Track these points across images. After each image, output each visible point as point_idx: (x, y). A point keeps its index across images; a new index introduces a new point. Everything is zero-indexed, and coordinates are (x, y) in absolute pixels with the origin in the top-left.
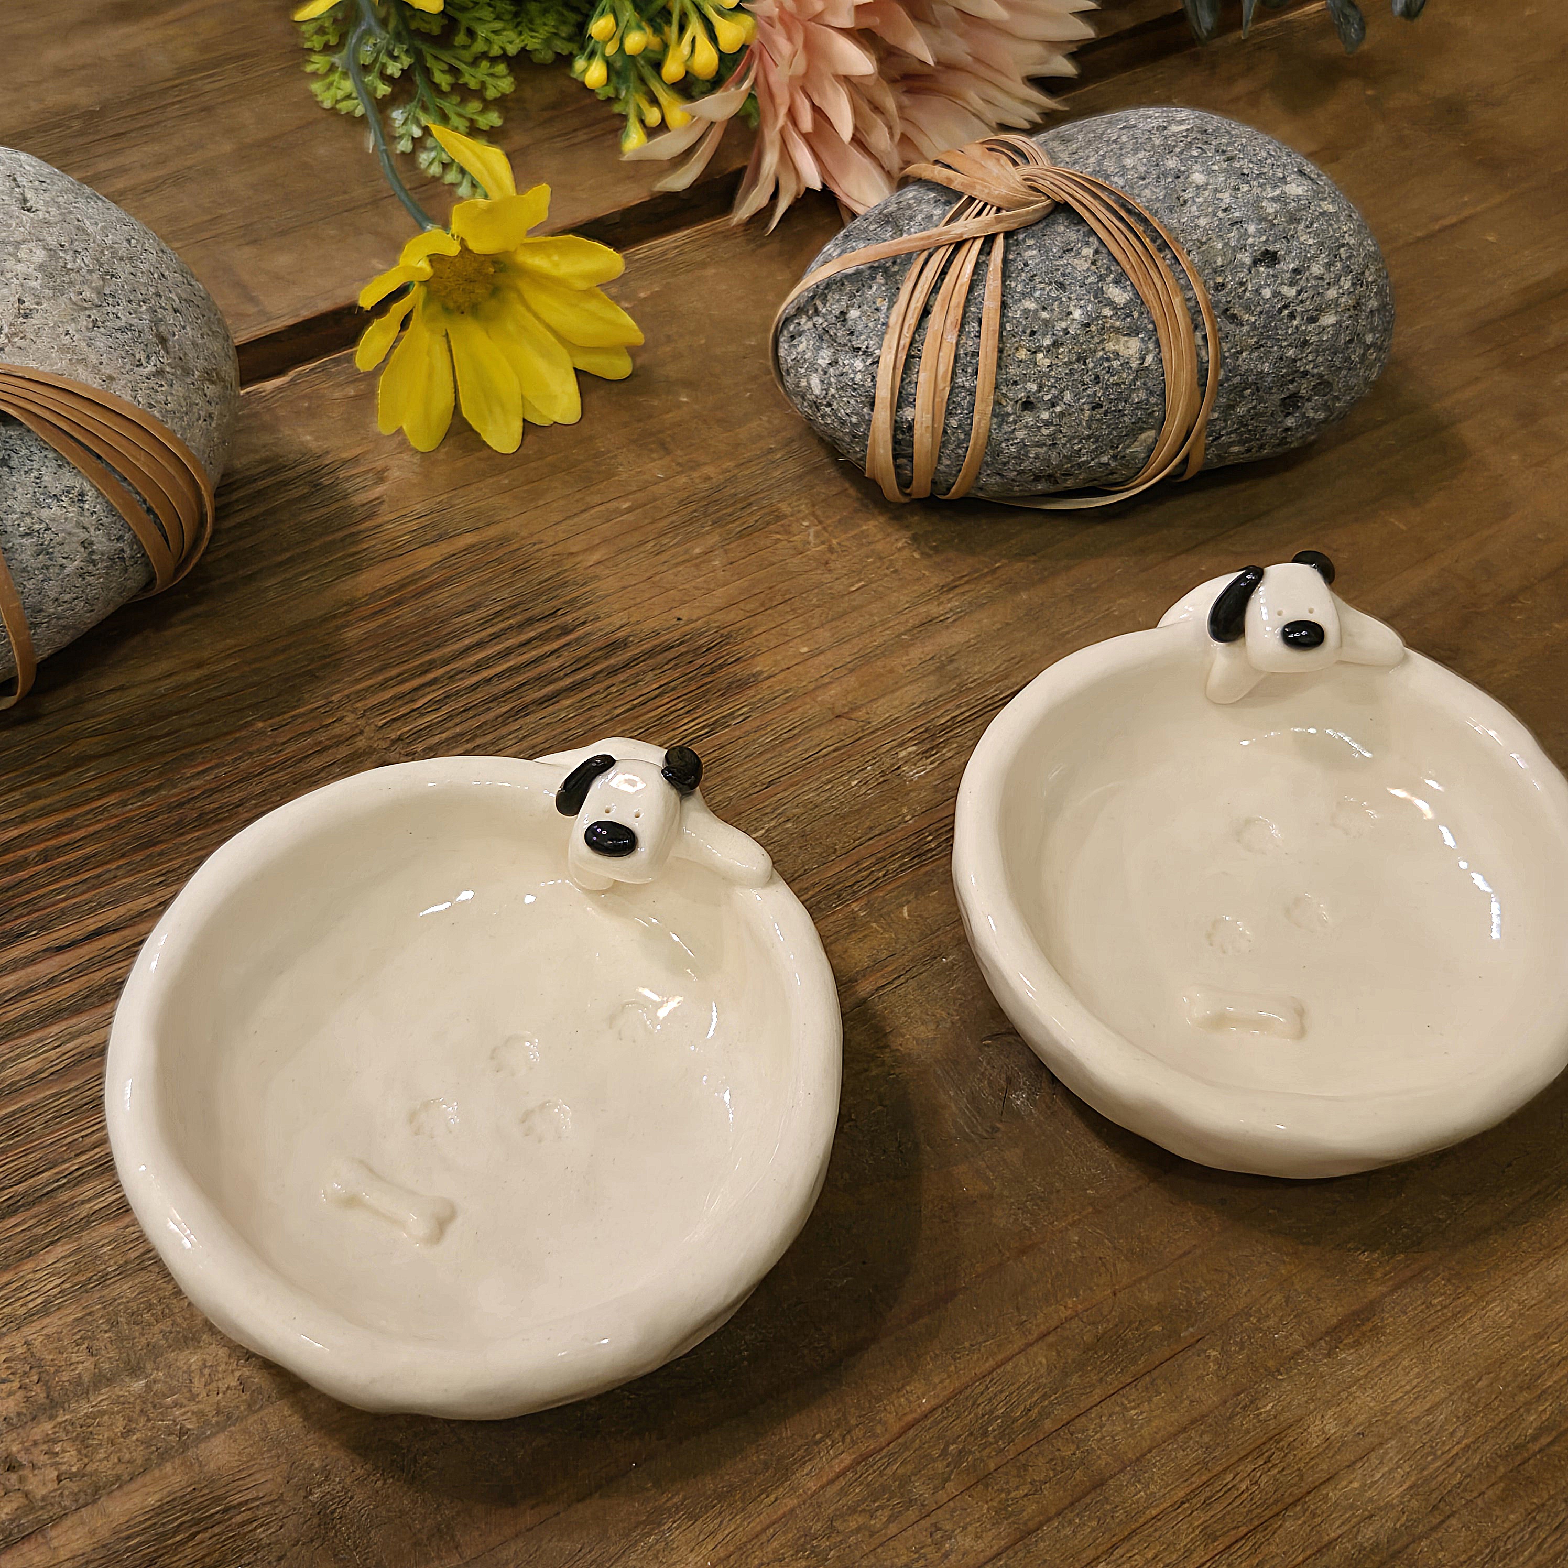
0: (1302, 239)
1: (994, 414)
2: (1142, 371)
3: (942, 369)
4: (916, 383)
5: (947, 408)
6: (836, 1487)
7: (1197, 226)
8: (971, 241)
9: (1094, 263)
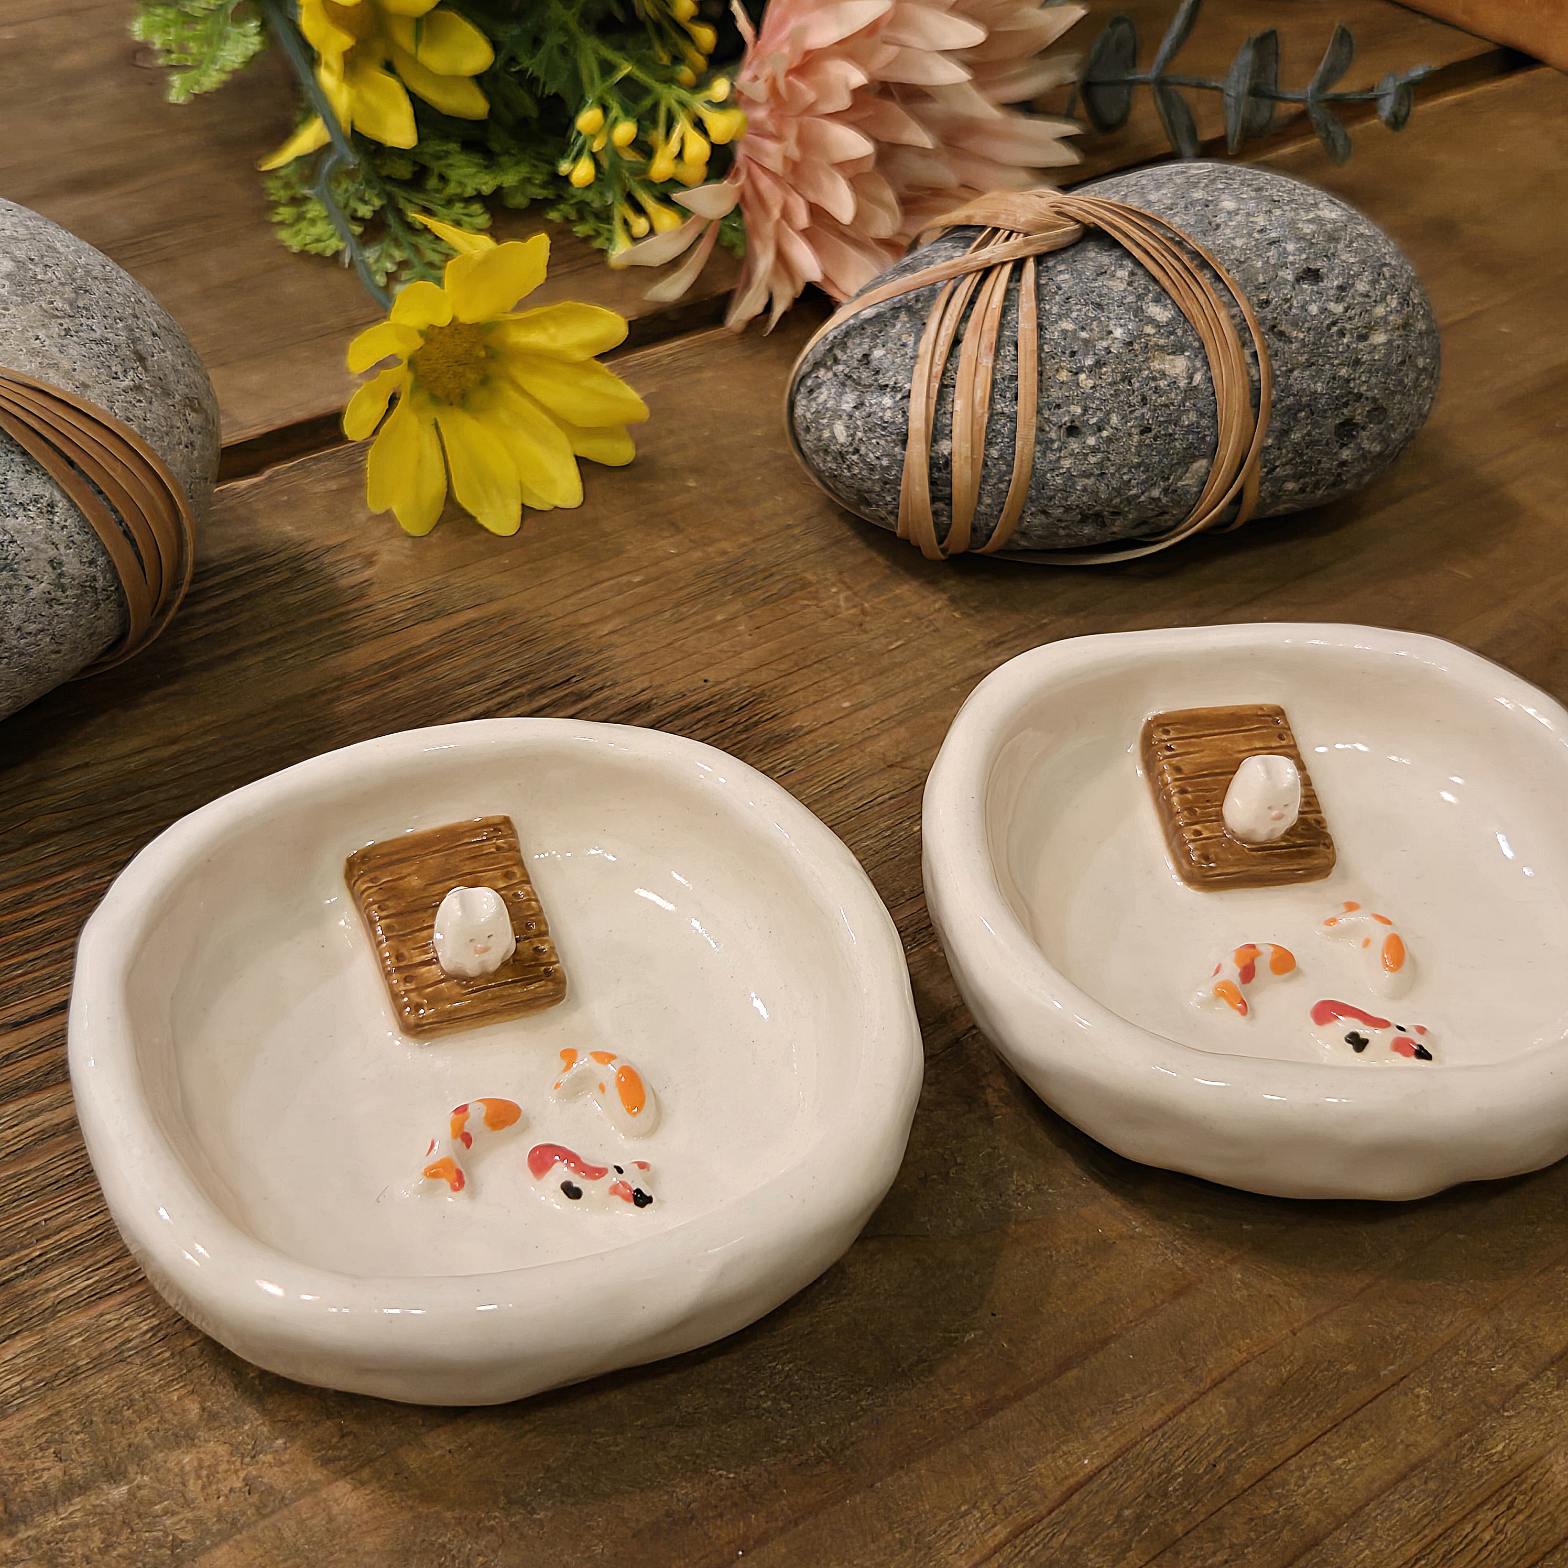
0: (1343, 258)
1: (1038, 442)
2: (1191, 390)
3: (979, 394)
4: (952, 413)
5: (986, 436)
7: (1234, 247)
8: (999, 268)
9: (1130, 284)
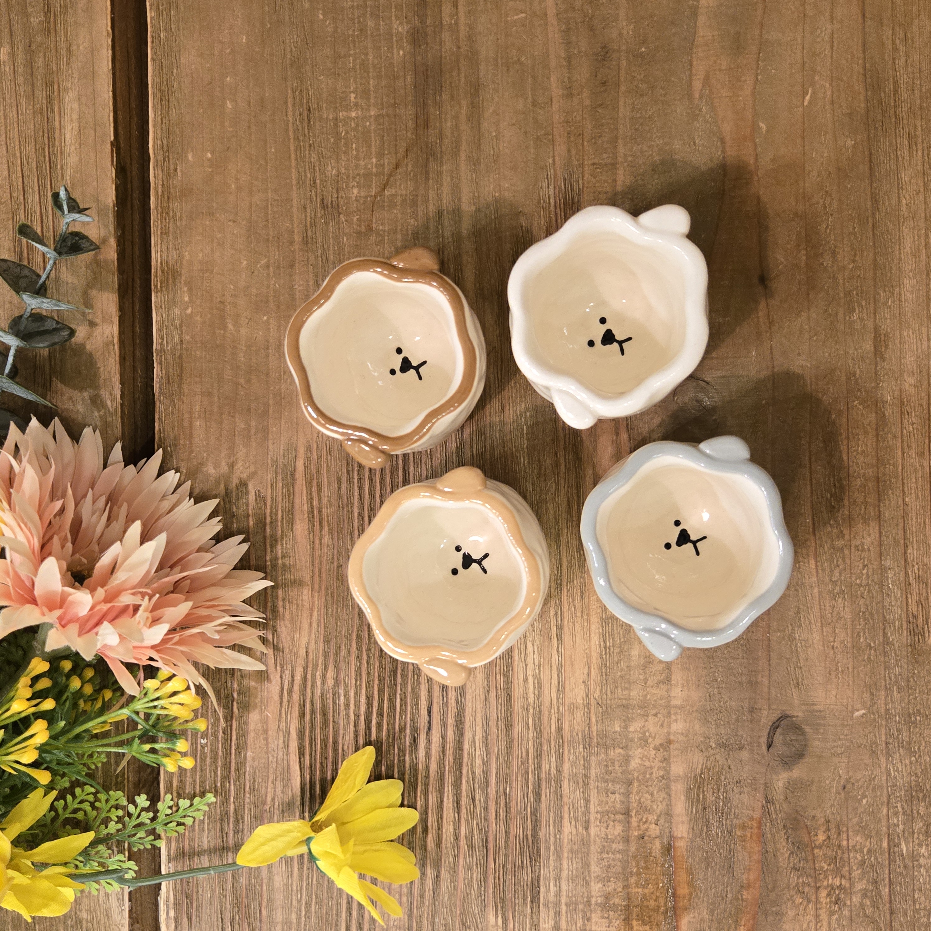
6: (820, 571)
